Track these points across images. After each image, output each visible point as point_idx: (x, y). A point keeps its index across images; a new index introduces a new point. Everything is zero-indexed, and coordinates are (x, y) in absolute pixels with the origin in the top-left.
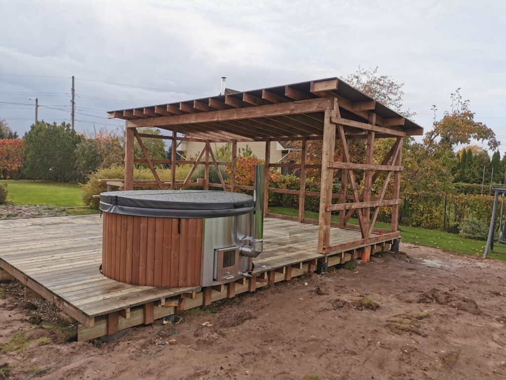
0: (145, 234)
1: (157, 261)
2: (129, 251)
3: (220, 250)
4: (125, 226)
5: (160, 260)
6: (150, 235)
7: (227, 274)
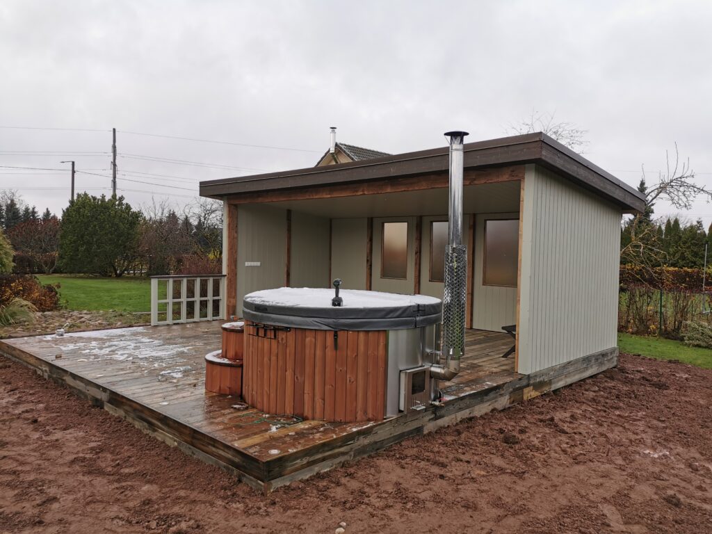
0: (313, 351)
1: (328, 387)
2: (289, 374)
3: (408, 371)
4: (284, 341)
5: (332, 386)
6: (318, 352)
7: (416, 404)
